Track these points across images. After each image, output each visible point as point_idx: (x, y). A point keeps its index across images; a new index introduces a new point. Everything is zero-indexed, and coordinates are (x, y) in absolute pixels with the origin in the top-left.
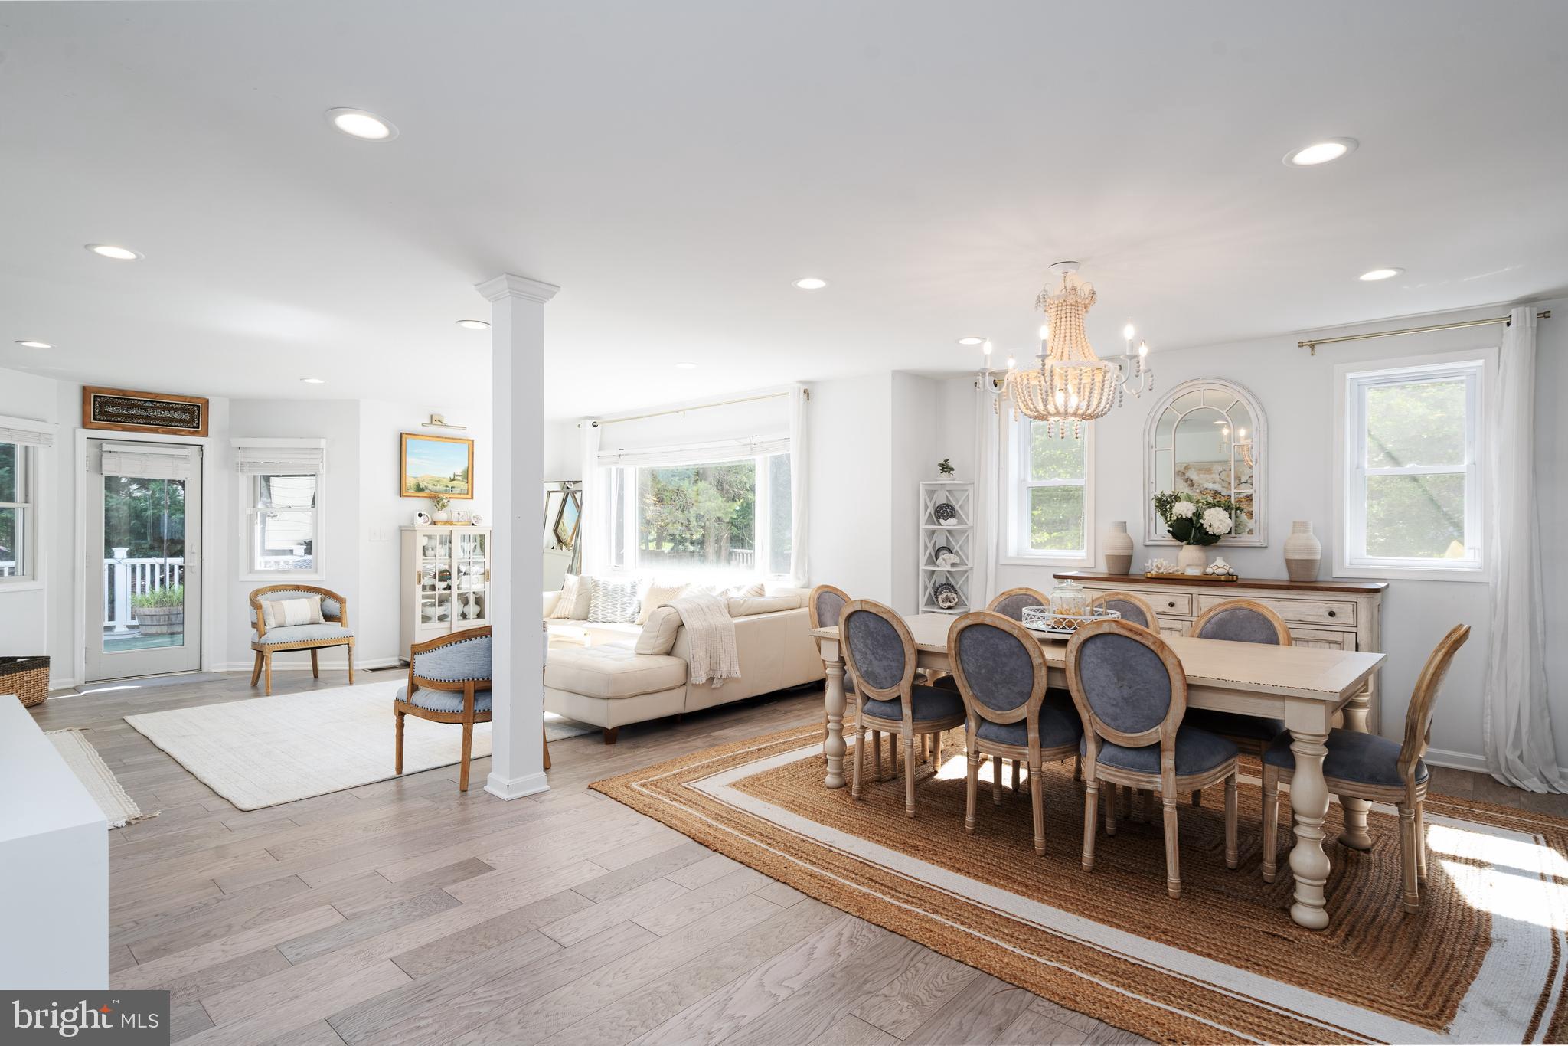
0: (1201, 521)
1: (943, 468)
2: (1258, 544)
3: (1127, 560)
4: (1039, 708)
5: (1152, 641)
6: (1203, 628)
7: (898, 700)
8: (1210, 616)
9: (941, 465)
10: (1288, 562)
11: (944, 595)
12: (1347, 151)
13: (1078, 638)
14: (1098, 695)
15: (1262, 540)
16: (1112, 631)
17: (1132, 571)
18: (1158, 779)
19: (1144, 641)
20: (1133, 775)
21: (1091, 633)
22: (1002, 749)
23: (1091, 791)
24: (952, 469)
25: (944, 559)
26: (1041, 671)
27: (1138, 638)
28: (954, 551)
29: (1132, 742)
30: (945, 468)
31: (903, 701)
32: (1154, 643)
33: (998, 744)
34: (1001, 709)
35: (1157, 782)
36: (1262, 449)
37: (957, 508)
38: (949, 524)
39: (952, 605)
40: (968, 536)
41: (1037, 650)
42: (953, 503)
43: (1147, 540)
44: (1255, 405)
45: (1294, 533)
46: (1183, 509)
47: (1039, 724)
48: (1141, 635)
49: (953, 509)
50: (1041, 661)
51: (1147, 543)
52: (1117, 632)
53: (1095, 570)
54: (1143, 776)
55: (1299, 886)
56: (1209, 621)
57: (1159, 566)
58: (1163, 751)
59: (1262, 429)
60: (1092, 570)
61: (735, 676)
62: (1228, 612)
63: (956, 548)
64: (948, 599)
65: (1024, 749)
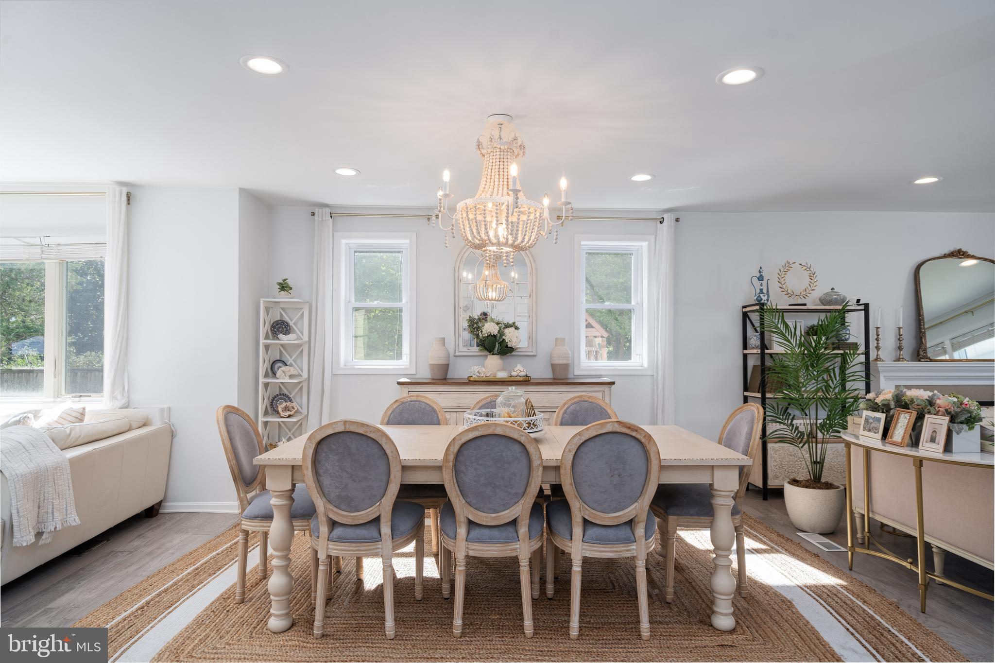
0: (503, 337)
1: (283, 287)
2: (531, 354)
3: (446, 367)
4: (531, 505)
5: (643, 435)
6: (563, 418)
7: (377, 520)
8: (565, 408)
9: (279, 284)
10: (554, 367)
11: (284, 404)
12: (757, 76)
13: (580, 439)
14: (589, 485)
15: (534, 351)
16: (615, 430)
17: (449, 376)
18: (633, 547)
19: (638, 436)
20: (616, 547)
21: (595, 434)
22: (496, 548)
23: (577, 568)
24: (291, 289)
25: (284, 372)
26: (538, 472)
27: (634, 434)
28: (288, 364)
29: (616, 520)
30: (284, 287)
31: (383, 520)
32: (645, 437)
33: (492, 545)
34: (496, 512)
35: (633, 549)
36: (534, 288)
37: (291, 324)
38: (284, 339)
39: (292, 413)
40: (302, 350)
41: (538, 453)
42: (286, 319)
43: (457, 351)
44: (530, 256)
45: (556, 346)
46: (489, 328)
47: (529, 520)
48: (636, 431)
49: (288, 325)
50: (539, 462)
51: (457, 354)
52: (618, 430)
53: (417, 376)
54: (623, 547)
55: (718, 602)
56: (565, 412)
57: (480, 371)
58: (638, 523)
59: (534, 273)
60: (414, 377)
61: (74, 524)
62: (576, 404)
63: (290, 360)
64: (286, 409)
65: (516, 545)
